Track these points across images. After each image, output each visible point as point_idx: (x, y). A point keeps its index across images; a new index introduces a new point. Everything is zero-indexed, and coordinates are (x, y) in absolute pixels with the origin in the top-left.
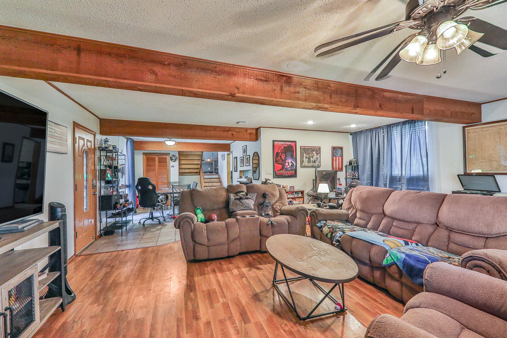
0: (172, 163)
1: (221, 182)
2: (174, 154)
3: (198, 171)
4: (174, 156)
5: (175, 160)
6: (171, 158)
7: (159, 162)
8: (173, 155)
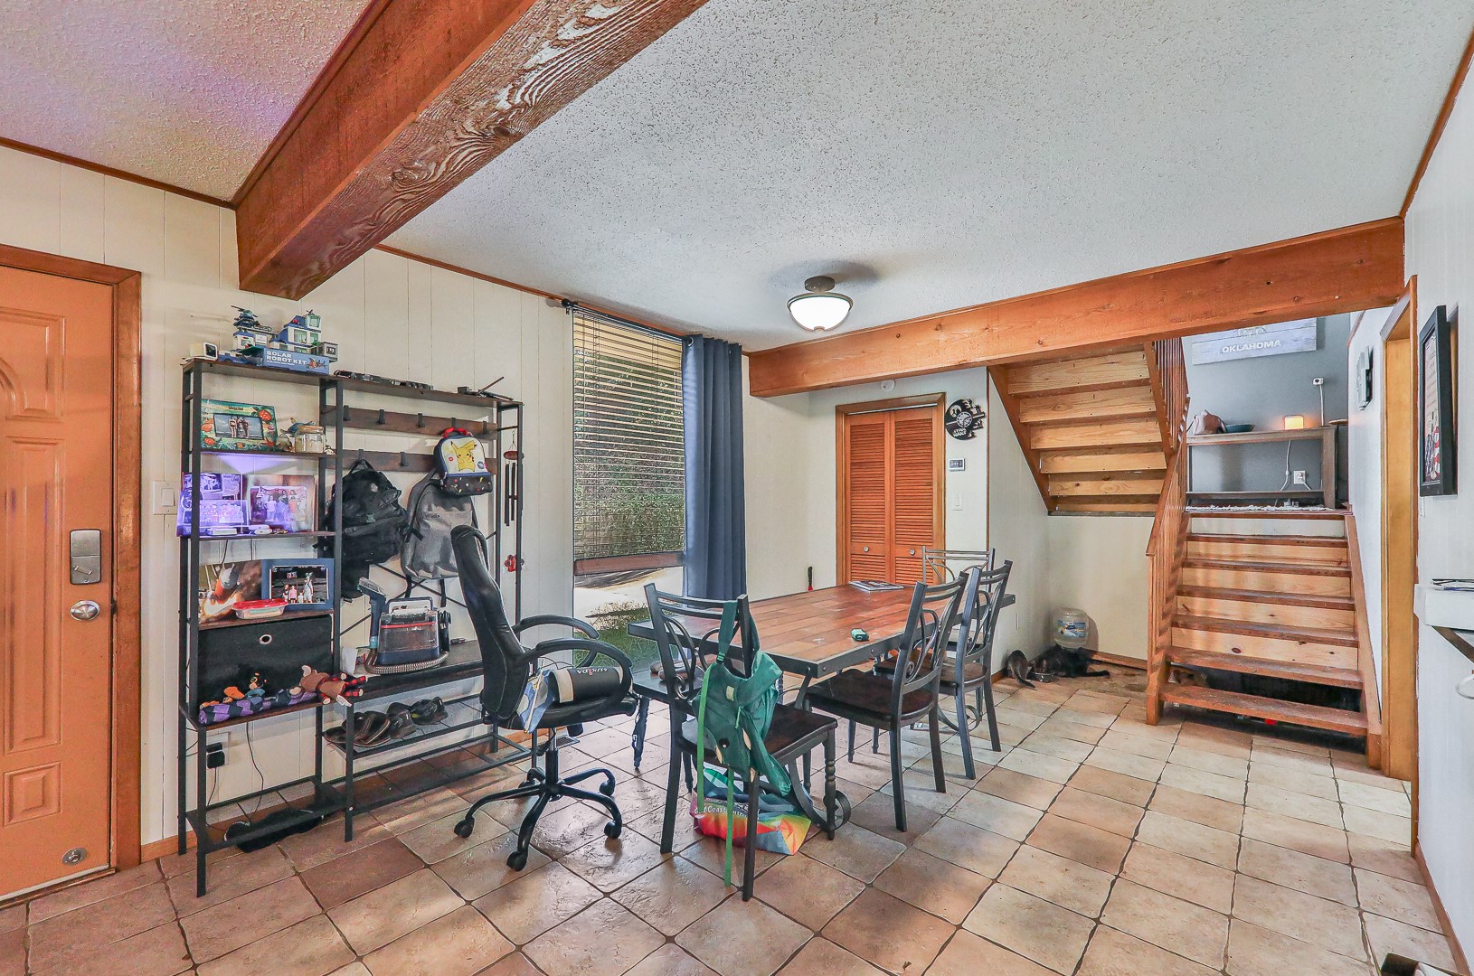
0: (954, 448)
1: (1348, 574)
2: (965, 396)
3: (1150, 488)
4: (965, 409)
5: (970, 428)
6: (948, 417)
7: (900, 442)
8: (960, 403)
